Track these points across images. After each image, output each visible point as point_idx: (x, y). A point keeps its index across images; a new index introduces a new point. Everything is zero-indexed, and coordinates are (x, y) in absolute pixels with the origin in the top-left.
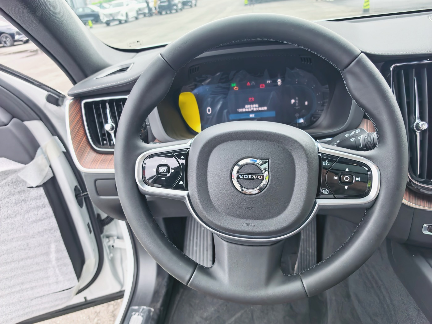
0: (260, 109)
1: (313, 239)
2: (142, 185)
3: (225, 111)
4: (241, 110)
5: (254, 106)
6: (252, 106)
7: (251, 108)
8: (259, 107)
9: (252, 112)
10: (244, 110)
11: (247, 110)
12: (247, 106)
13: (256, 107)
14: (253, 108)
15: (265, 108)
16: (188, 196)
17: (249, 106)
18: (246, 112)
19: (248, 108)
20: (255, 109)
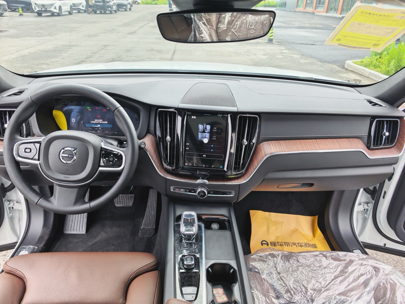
0: (103, 122)
1: (155, 206)
2: (17, 157)
3: (82, 122)
4: (92, 122)
5: (100, 120)
6: (99, 120)
7: (98, 121)
8: (103, 121)
9: (99, 124)
10: (94, 122)
11: (96, 122)
12: (96, 120)
13: (101, 121)
14: (100, 121)
15: (107, 122)
16: (40, 163)
17: (97, 120)
18: (95, 123)
19: (96, 121)
20: (100, 122)
